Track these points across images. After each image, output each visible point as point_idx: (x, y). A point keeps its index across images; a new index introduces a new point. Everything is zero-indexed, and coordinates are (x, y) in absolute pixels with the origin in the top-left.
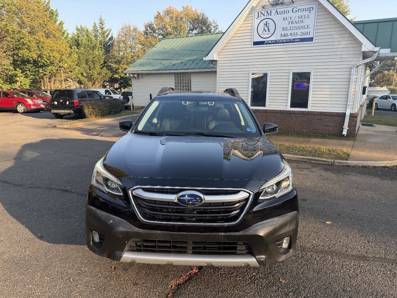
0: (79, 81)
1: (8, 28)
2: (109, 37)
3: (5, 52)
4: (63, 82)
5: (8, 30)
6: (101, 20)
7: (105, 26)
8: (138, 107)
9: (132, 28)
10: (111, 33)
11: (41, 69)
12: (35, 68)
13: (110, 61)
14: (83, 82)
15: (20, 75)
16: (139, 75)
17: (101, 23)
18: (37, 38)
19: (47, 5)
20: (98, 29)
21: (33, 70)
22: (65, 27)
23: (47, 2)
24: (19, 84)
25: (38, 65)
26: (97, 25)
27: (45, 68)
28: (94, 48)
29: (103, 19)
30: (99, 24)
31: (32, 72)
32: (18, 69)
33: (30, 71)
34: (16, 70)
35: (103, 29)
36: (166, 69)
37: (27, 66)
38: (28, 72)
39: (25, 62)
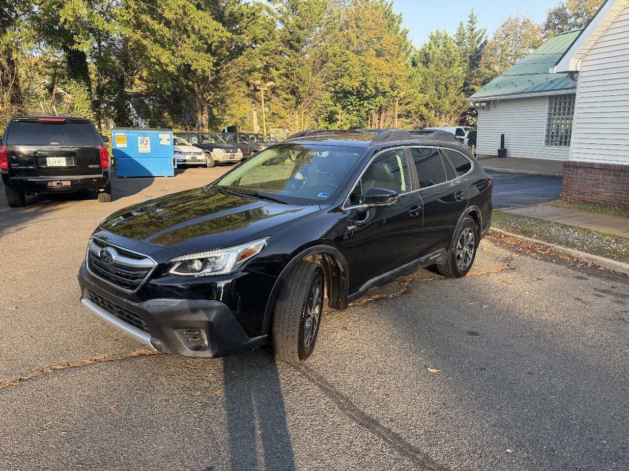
0: (420, 115)
1: (327, 50)
2: (482, 41)
3: (324, 82)
4: (396, 119)
5: (327, 53)
6: (471, 16)
7: (477, 25)
8: (482, 156)
9: (521, 22)
10: (484, 36)
11: (367, 102)
12: (360, 101)
13: (474, 82)
14: (425, 117)
15: (340, 111)
16: (490, 104)
17: (471, 22)
18: (363, 58)
19: (388, 10)
20: (466, 31)
21: (356, 103)
22: (409, 38)
23: (389, 4)
24: (339, 123)
25: (363, 95)
26: (465, 26)
27: (371, 100)
28: (451, 64)
29: (475, 15)
30: (468, 24)
31: (355, 107)
32: (337, 104)
33: (352, 106)
34: (335, 106)
35: (472, 30)
36: (535, 90)
37: (350, 99)
38: (351, 106)
39: (347, 94)
